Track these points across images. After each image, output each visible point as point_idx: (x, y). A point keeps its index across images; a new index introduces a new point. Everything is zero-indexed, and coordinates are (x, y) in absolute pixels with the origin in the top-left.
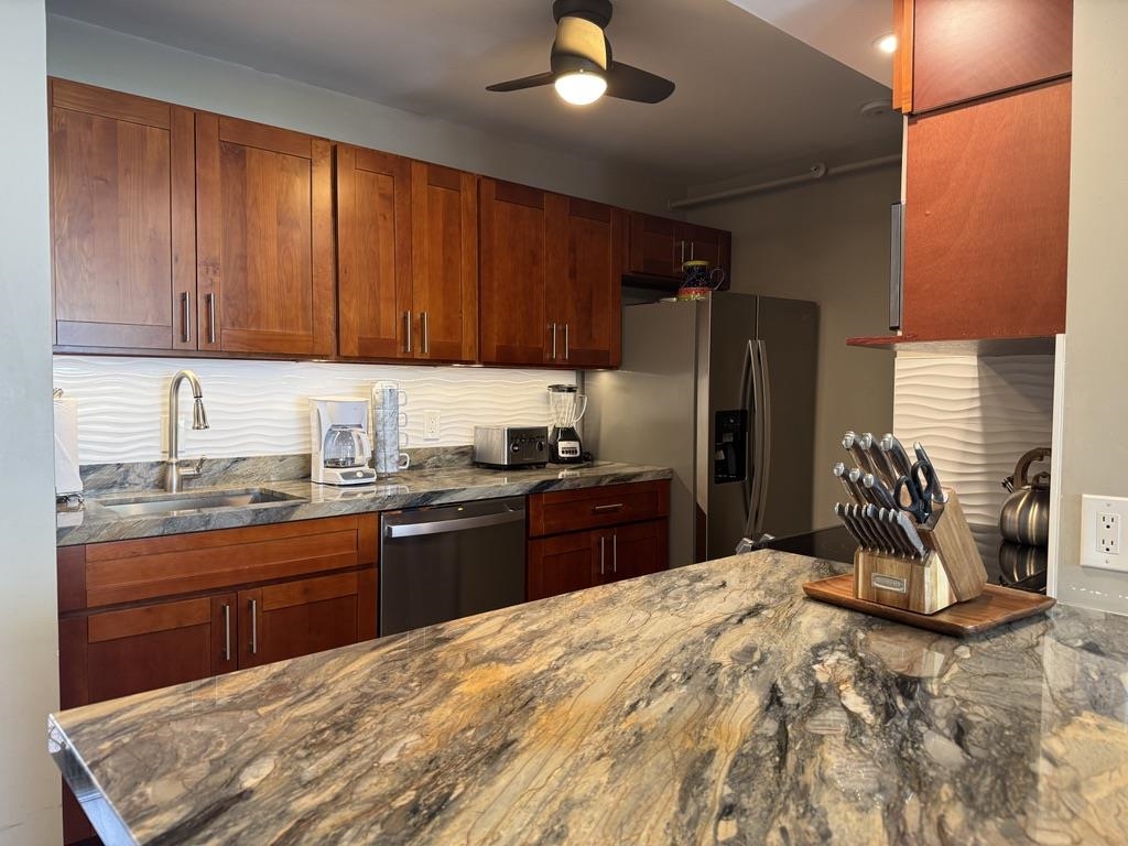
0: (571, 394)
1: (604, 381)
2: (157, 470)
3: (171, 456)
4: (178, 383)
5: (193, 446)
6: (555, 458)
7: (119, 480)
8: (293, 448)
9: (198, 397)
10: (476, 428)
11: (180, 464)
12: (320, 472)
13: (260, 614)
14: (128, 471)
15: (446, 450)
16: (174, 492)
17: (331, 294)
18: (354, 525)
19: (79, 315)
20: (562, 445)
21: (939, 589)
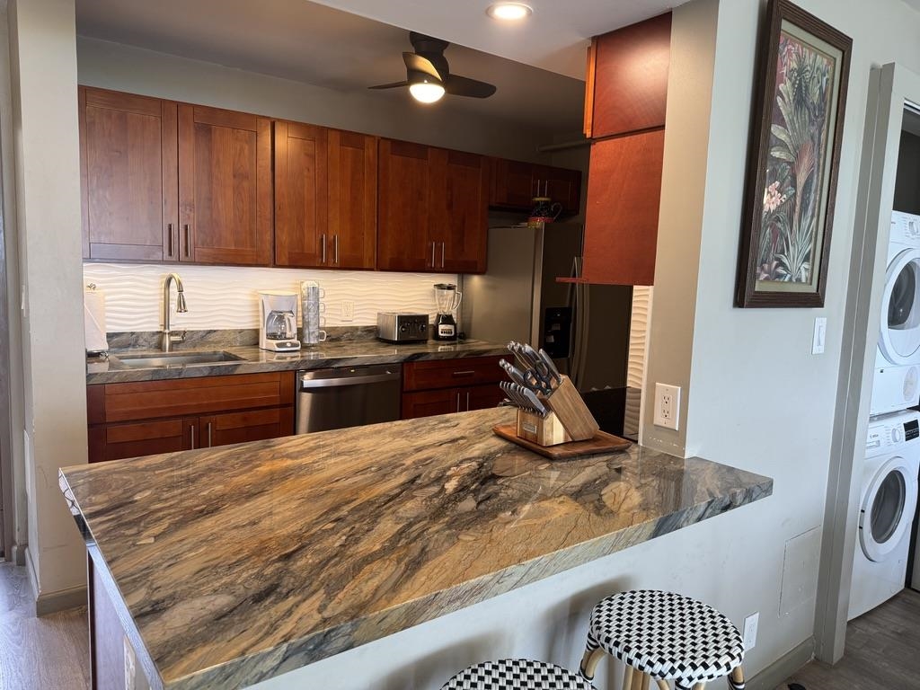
0: (452, 292)
1: (476, 281)
2: (156, 337)
3: (165, 328)
4: (169, 281)
5: (179, 322)
6: (436, 337)
7: (132, 343)
8: (247, 324)
9: (181, 291)
10: (379, 314)
11: (171, 334)
12: (265, 342)
13: (214, 431)
14: (138, 337)
15: (356, 328)
16: (167, 352)
17: (269, 224)
18: (278, 378)
19: (103, 239)
20: (441, 327)
21: (555, 432)
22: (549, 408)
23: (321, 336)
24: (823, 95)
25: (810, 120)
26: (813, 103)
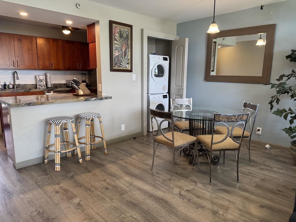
3: (14, 84)
5: (18, 82)
8: (34, 83)
9: (17, 75)
11: (16, 85)
12: (38, 87)
15: (61, 84)
16: (15, 89)
18: (40, 93)
21: (81, 92)
22: (79, 88)
23: (52, 85)
24: (127, 35)
25: (124, 40)
26: (124, 37)
